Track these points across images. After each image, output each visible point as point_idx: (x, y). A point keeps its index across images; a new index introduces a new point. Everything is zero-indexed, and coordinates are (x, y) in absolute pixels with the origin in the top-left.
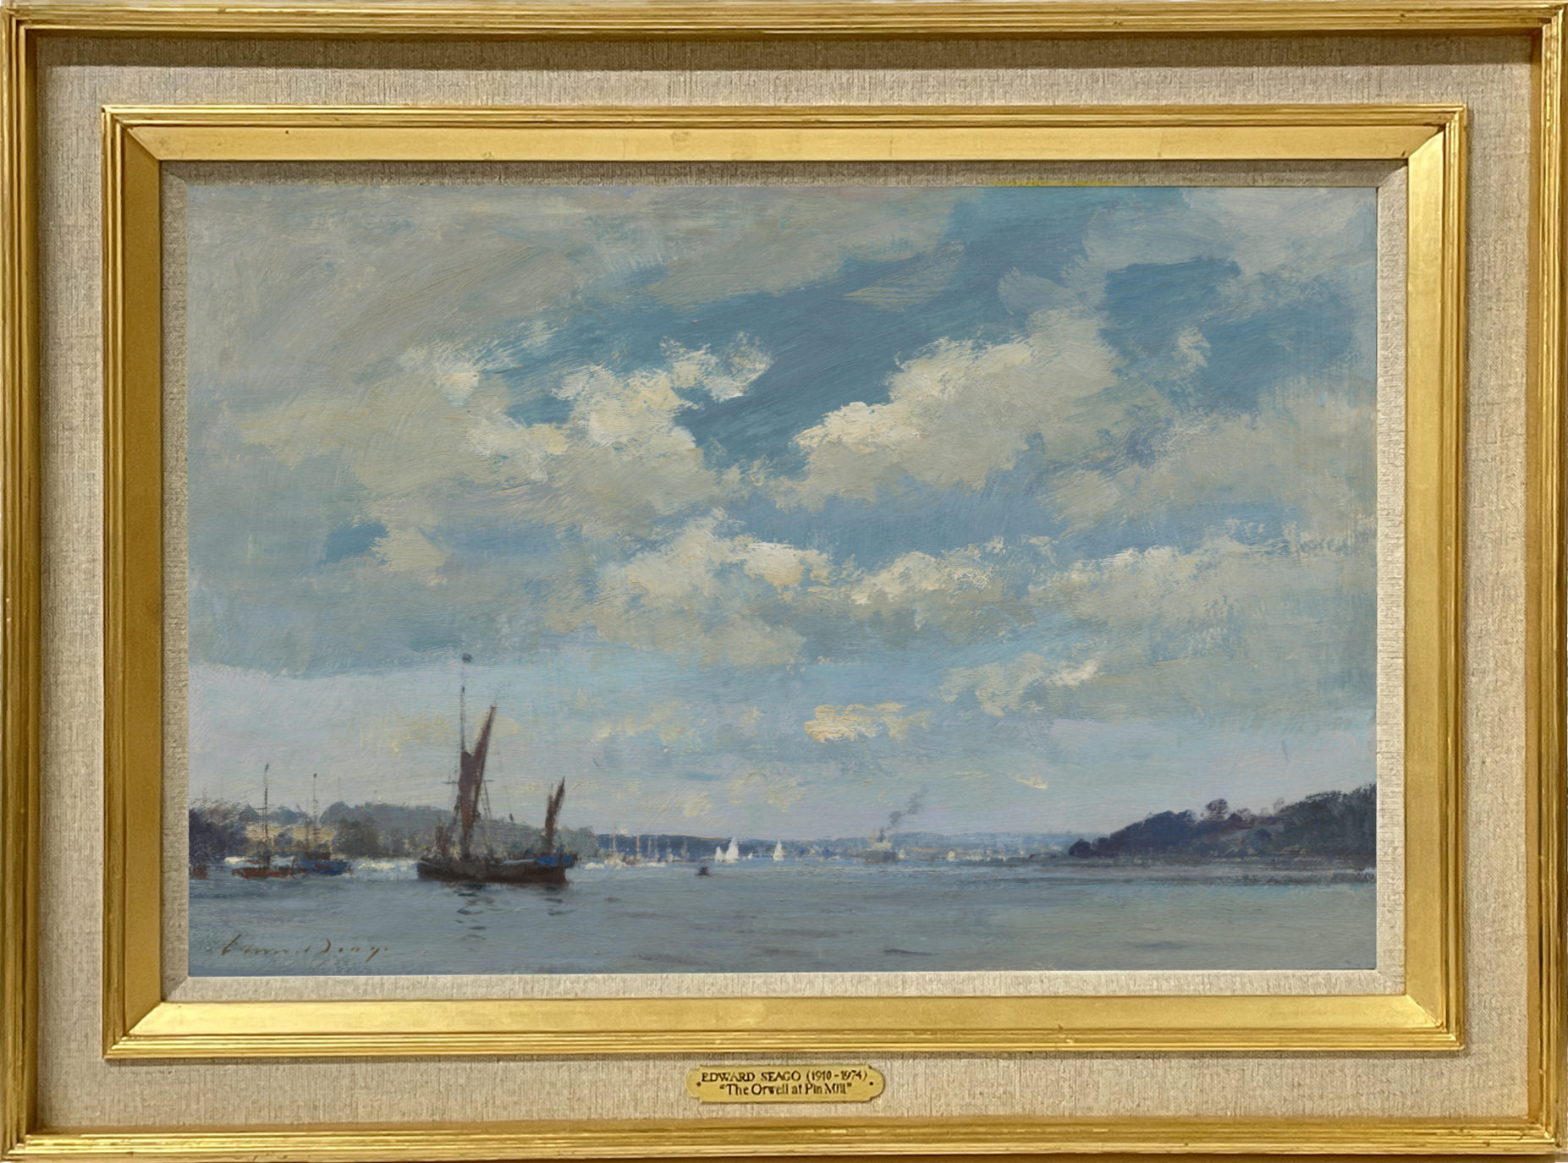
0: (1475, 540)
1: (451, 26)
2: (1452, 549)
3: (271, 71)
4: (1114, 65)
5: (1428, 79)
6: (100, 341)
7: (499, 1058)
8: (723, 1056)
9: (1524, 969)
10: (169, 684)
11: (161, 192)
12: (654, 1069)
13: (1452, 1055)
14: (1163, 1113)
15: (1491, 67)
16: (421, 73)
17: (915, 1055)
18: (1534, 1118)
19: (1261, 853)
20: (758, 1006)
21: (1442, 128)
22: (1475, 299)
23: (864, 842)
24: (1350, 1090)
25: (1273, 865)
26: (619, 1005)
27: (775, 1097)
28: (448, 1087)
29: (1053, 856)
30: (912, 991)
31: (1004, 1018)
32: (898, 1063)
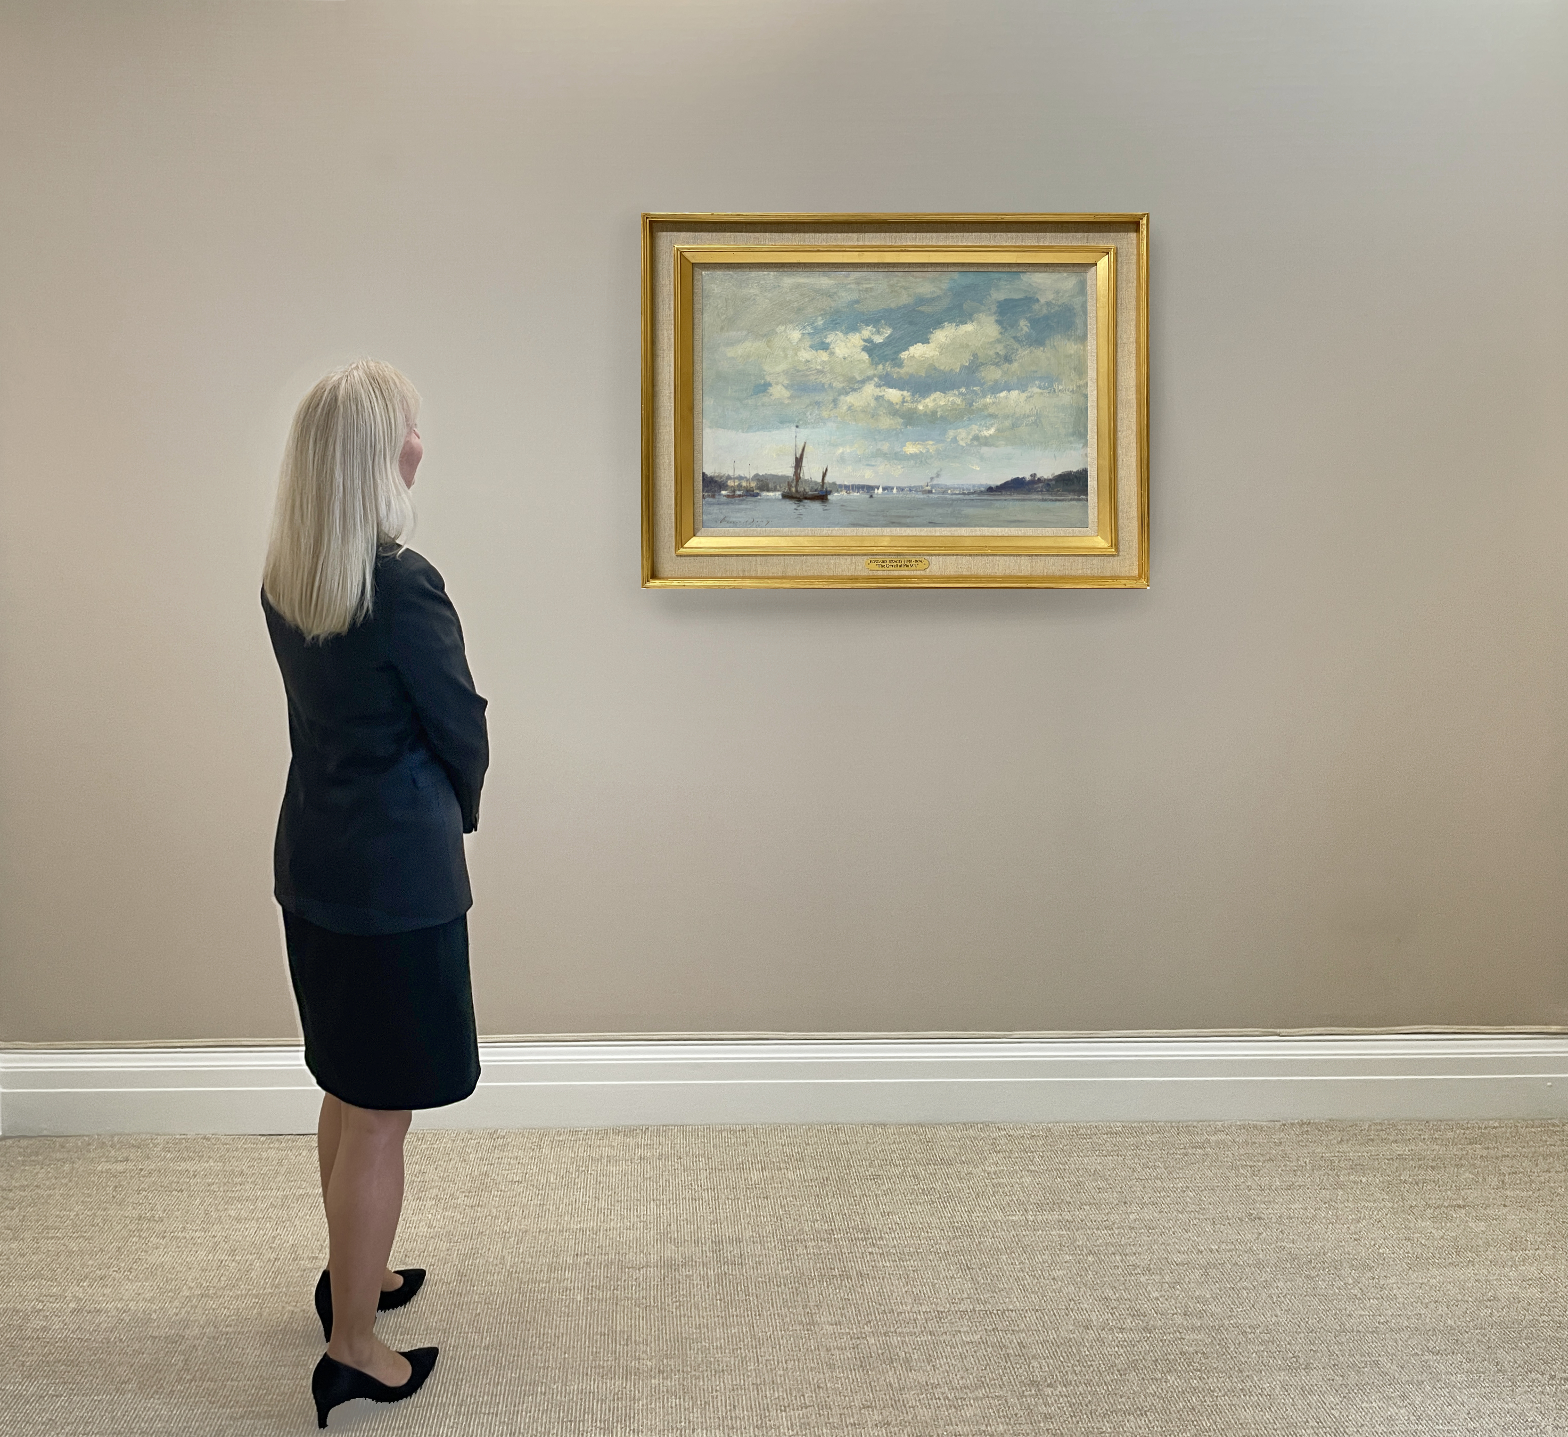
0: (1119, 388)
1: (787, 219)
2: (1112, 391)
3: (728, 234)
4: (1001, 232)
5: (1103, 237)
6: (673, 322)
7: (804, 555)
8: (877, 555)
9: (1137, 528)
10: (695, 433)
11: (693, 273)
12: (854, 559)
13: (1113, 556)
14: (1020, 574)
15: (1123, 234)
16: (777, 234)
17: (939, 555)
18: (1140, 577)
19: (1048, 491)
20: (888, 539)
21: (1108, 253)
22: (1119, 309)
23: (922, 487)
24: (1080, 567)
25: (1051, 495)
26: (843, 538)
27: (894, 568)
28: (787, 565)
29: (982, 492)
30: (938, 534)
31: (968, 543)
32: (933, 557)
